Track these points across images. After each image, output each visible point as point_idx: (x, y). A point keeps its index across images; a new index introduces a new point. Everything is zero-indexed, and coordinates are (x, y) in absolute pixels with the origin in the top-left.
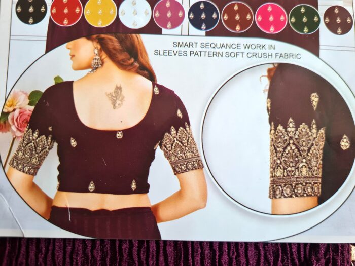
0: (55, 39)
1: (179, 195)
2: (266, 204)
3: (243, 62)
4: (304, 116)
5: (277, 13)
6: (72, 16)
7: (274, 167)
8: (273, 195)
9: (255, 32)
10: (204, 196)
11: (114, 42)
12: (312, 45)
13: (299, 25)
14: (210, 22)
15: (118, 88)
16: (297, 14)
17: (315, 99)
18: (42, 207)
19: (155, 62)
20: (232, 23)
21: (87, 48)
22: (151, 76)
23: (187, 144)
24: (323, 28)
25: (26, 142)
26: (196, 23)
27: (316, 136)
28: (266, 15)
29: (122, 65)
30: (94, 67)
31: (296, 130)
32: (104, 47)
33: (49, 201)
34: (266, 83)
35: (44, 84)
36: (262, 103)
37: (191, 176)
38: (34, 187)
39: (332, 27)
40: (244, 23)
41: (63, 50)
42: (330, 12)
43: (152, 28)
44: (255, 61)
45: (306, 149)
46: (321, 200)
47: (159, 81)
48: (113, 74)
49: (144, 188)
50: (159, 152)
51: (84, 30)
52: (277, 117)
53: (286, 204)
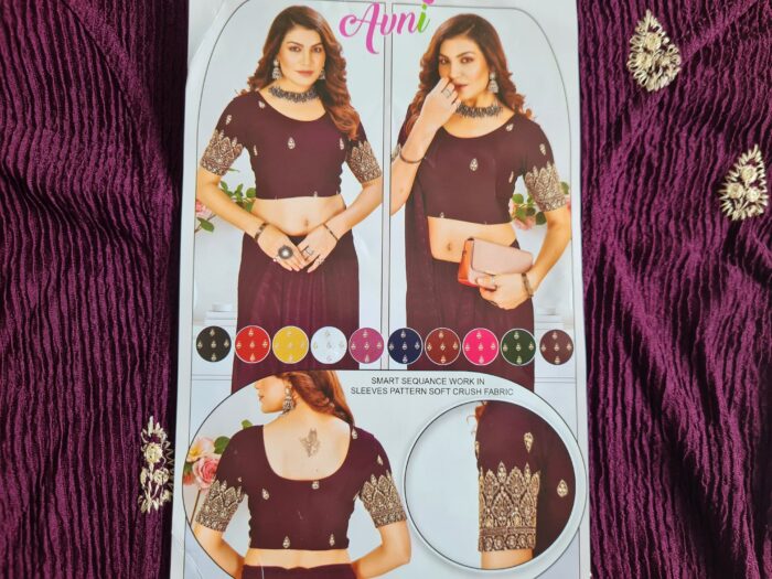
0: (242, 377)
1: (381, 550)
2: (475, 557)
3: (448, 400)
4: (517, 458)
5: (487, 341)
6: (259, 351)
7: (484, 517)
8: (483, 547)
9: (462, 365)
10: (408, 552)
11: (306, 380)
12: (526, 379)
13: (512, 354)
14: (412, 354)
15: (313, 433)
16: (510, 341)
17: (529, 439)
18: (233, 567)
19: (352, 402)
20: (436, 354)
21: (277, 388)
22: (348, 418)
23: (388, 493)
24: (538, 358)
25: (213, 495)
26: (397, 355)
27: (530, 481)
28: (474, 342)
29: (316, 406)
30: (286, 409)
31: (508, 475)
32: (296, 386)
33: (240, 559)
34: (474, 423)
35: (231, 429)
36: (470, 445)
37: (393, 529)
38: (223, 544)
39: (550, 357)
40: (450, 353)
41: (251, 390)
42: (547, 339)
43: (348, 363)
44: (462, 398)
45: (519, 496)
46: (536, 552)
47: (358, 424)
48: (307, 416)
49: (343, 543)
50: (359, 503)
51: (272, 367)
52: (486, 461)
53: (498, 557)
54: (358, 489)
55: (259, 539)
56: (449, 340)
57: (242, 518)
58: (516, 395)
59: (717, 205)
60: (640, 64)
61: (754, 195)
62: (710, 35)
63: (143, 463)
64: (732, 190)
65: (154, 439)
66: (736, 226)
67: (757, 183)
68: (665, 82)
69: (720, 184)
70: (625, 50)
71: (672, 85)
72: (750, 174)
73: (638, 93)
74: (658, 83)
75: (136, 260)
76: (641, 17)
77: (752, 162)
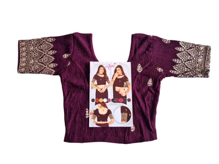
0: (96, 104)
1: (111, 121)
2: (121, 122)
3: (118, 106)
4: (125, 112)
5: (122, 100)
6: (98, 101)
7: (122, 118)
8: (122, 121)
9: (119, 102)
10: (114, 122)
11: (103, 104)
12: (126, 103)
13: (124, 101)
14: (114, 101)
15: (104, 110)
16: (124, 100)
17: (126, 110)
18: (95, 123)
19: (108, 106)
20: (116, 101)
21: (100, 105)
22: (107, 108)
23: (112, 116)
24: (127, 101)
25: (93, 116)
26: (112, 101)
27: (126, 114)
28: (120, 100)
29: (104, 107)
30: (101, 107)
31: (124, 114)
32: (102, 105)
33: (96, 123)
34: (120, 108)
35: (95, 109)
36: (120, 111)
37: (112, 119)
38: (94, 121)
39: (128, 101)
40: (118, 101)
41: (97, 105)
42: (128, 99)
43: (107, 102)
44: (119, 106)
45: (125, 116)
46: (127, 122)
47: (108, 108)
48: (103, 108)
49: (107, 121)
50: (108, 117)
51: (99, 103)
52: (122, 112)
53: (123, 122)
54: (108, 115)
55: (98, 120)
56: (118, 99)
57: (96, 118)
58: (124, 105)
59: (147, 84)
60: (138, 69)
61: (151, 83)
62: (146, 66)
63: (86, 113)
64: (148, 83)
65: (87, 110)
66: (149, 87)
67: (151, 82)
68: (141, 71)
69: (147, 82)
70: (136, 68)
71: (142, 72)
72: (150, 81)
73: (138, 73)
74: (140, 72)
75: (84, 92)
76: (138, 64)
77: (150, 80)
